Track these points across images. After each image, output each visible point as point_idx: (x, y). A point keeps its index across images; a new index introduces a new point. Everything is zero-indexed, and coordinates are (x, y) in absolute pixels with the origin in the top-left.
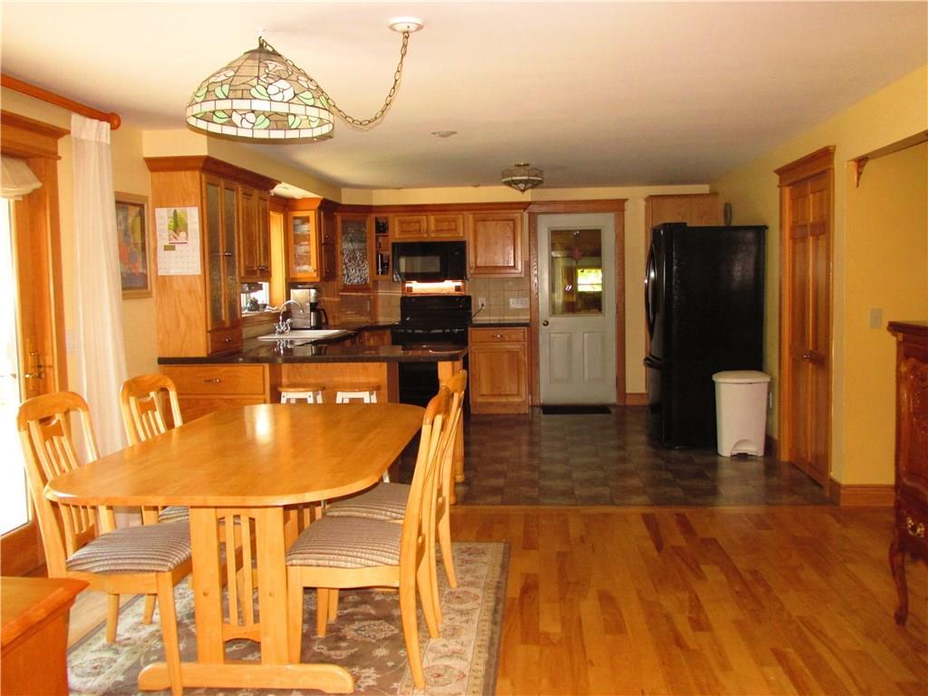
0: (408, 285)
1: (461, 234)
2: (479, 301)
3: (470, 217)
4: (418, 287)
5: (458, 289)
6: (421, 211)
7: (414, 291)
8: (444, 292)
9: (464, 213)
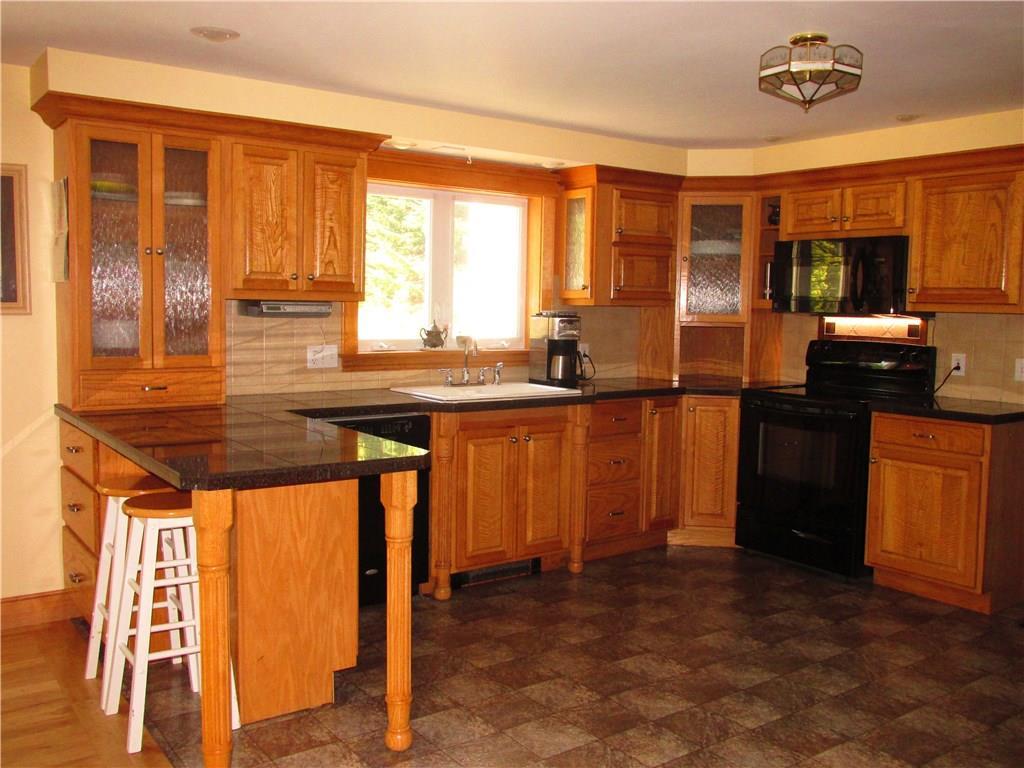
0: (828, 320)
1: (899, 222)
2: (953, 357)
3: (916, 185)
4: (846, 325)
5: (912, 330)
6: (831, 181)
7: (838, 332)
8: (888, 336)
9: (908, 179)
